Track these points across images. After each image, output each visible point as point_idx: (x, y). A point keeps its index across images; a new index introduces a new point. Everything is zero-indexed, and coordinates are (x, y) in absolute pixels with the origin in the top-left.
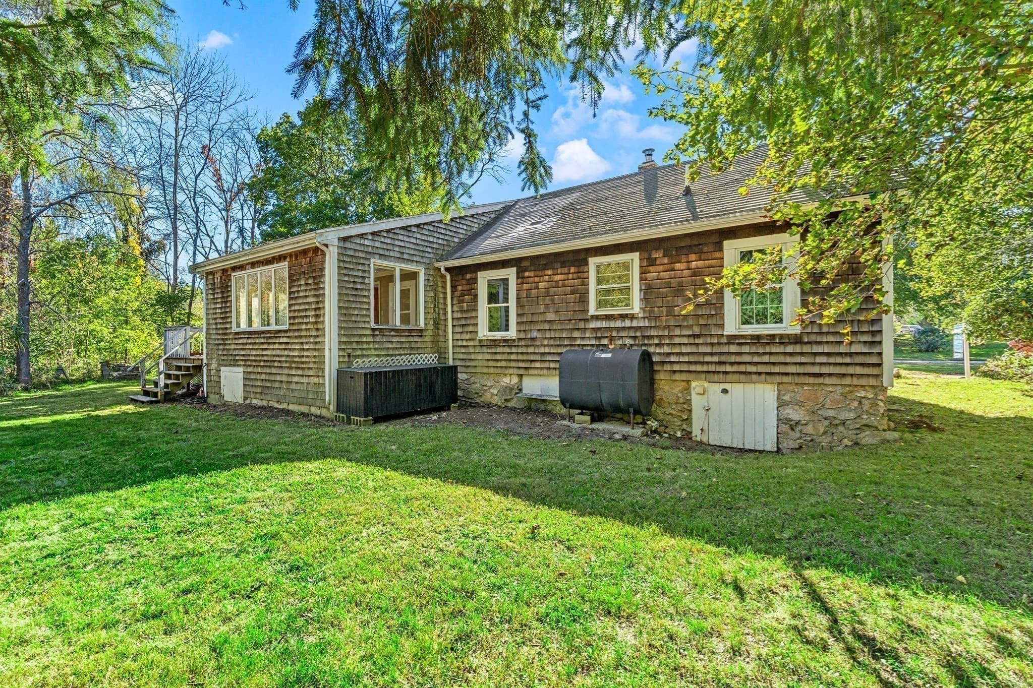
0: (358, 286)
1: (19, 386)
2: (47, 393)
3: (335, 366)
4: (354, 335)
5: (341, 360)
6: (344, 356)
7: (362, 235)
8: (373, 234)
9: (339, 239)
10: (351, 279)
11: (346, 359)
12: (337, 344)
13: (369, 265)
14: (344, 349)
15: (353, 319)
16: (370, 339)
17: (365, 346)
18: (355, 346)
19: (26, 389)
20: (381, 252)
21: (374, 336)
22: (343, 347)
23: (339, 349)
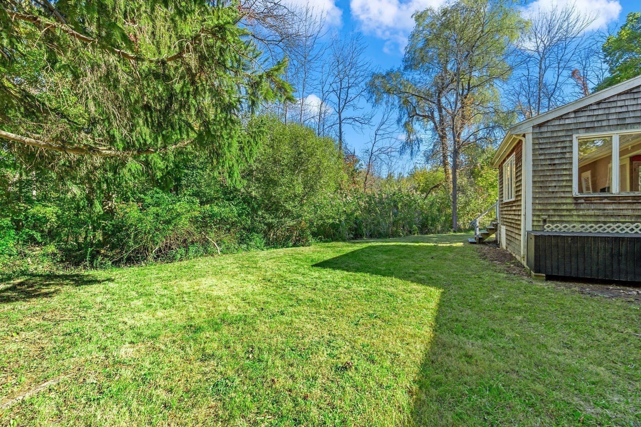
0: (557, 162)
1: (452, 230)
2: (462, 234)
3: (530, 228)
4: (551, 204)
5: (535, 224)
6: (539, 221)
7: (561, 116)
8: (575, 112)
9: (533, 127)
10: (547, 157)
11: (541, 224)
12: (531, 211)
13: (571, 141)
14: (538, 216)
15: (550, 190)
16: (572, 207)
17: (564, 213)
18: (551, 213)
19: (455, 232)
20: (587, 125)
21: (576, 204)
22: (538, 213)
23: (533, 215)
